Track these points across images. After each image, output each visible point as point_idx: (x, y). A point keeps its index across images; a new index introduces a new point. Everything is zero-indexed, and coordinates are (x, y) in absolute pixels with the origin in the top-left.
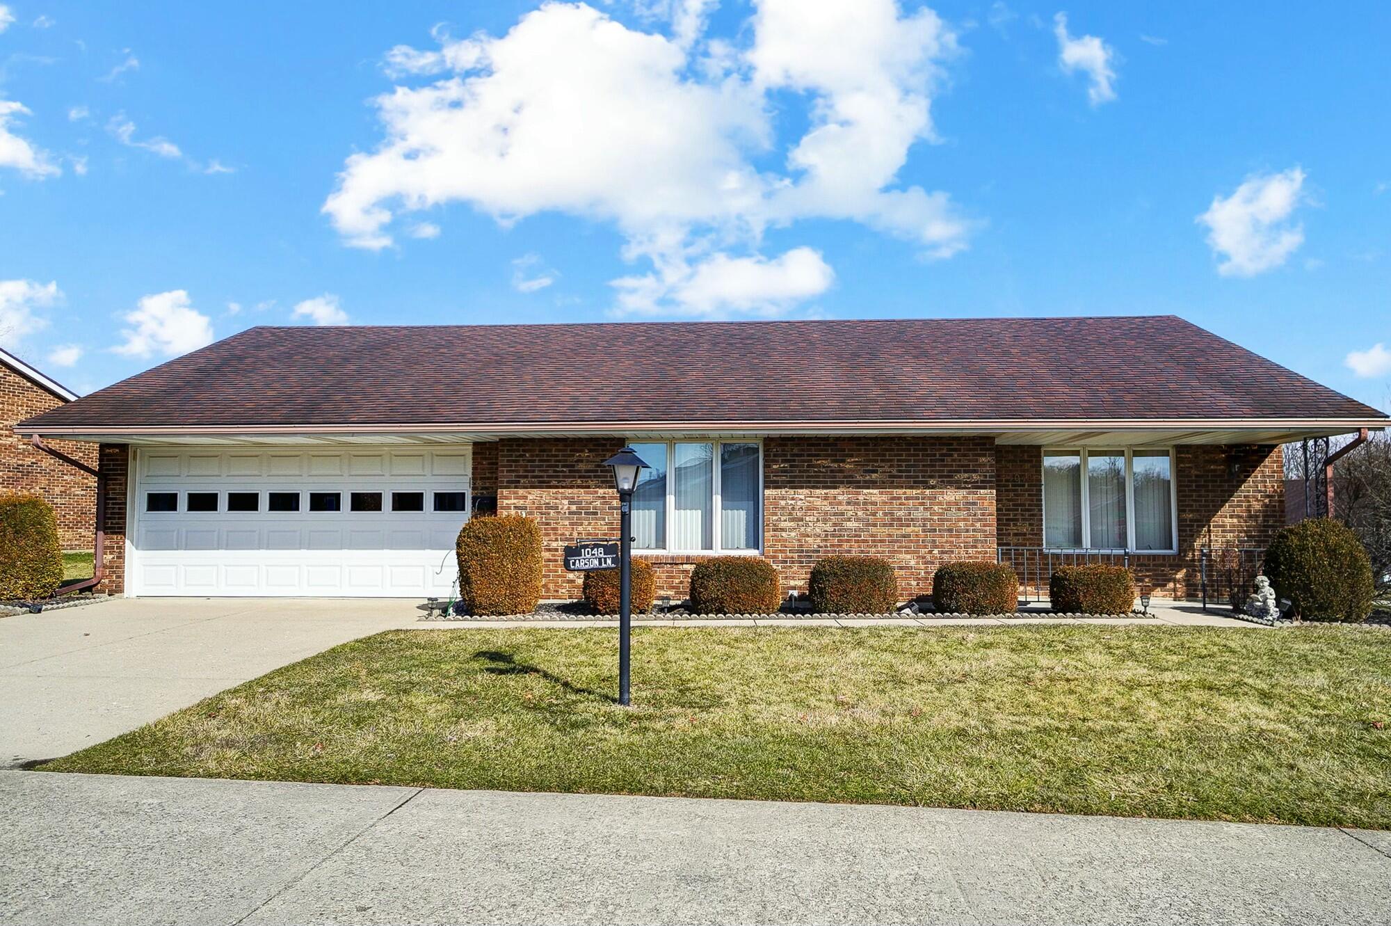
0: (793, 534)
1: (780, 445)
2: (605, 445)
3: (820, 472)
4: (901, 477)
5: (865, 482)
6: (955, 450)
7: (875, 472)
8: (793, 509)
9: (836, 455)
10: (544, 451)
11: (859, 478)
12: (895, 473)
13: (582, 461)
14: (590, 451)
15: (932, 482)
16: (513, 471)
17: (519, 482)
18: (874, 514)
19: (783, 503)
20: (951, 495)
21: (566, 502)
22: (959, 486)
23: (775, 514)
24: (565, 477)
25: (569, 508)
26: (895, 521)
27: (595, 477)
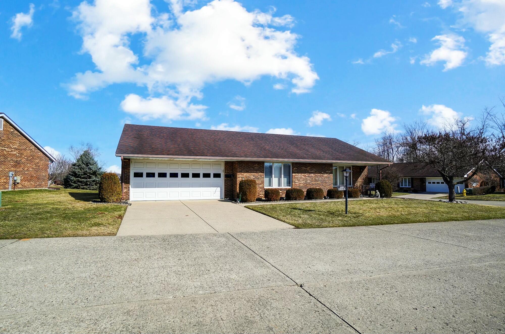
0: (298, 183)
1: (295, 164)
2: (260, 163)
3: (303, 170)
4: (317, 171)
5: (311, 172)
6: (326, 166)
7: (313, 170)
8: (298, 178)
9: (305, 167)
10: (247, 164)
11: (310, 172)
12: (316, 170)
13: (256, 167)
14: (257, 164)
15: (322, 172)
16: (241, 169)
17: (242, 171)
18: (312, 179)
19: (296, 177)
20: (326, 175)
21: (252, 176)
22: (327, 173)
23: (294, 179)
24: (252, 170)
25: (253, 177)
26: (316, 180)
27: (259, 170)
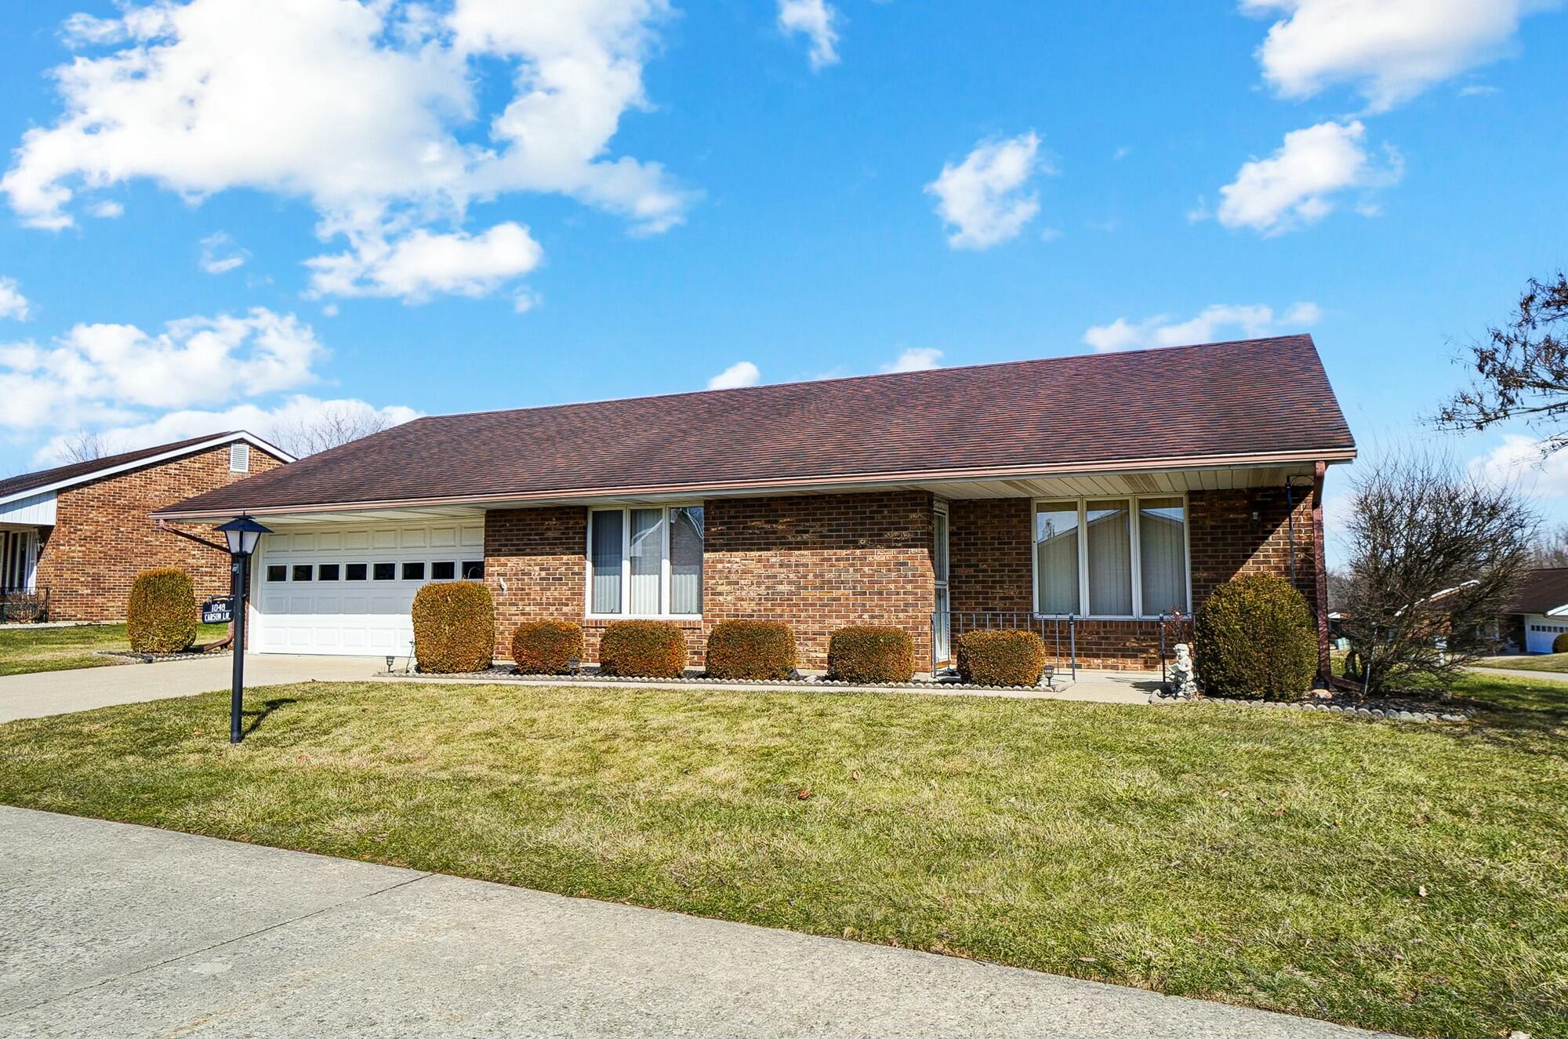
0: (729, 598)
1: (717, 507)
2: (568, 513)
3: (755, 534)
4: (831, 537)
5: (797, 543)
6: (885, 506)
7: (806, 532)
8: (729, 572)
9: (768, 516)
10: (519, 520)
11: (791, 539)
12: (825, 533)
13: (550, 529)
14: (557, 519)
15: (862, 541)
16: (497, 540)
17: (501, 550)
18: (805, 577)
19: (720, 566)
20: (881, 555)
21: (537, 568)
22: (889, 545)
23: (713, 578)
24: (537, 544)
25: (539, 574)
26: (825, 584)
27: (561, 544)
